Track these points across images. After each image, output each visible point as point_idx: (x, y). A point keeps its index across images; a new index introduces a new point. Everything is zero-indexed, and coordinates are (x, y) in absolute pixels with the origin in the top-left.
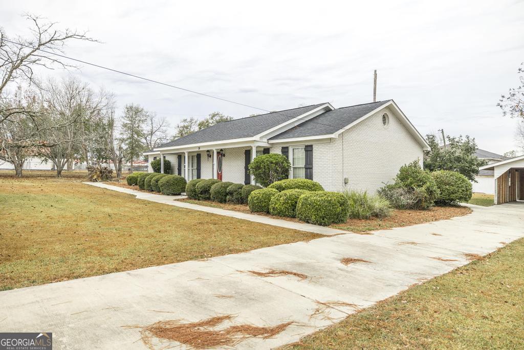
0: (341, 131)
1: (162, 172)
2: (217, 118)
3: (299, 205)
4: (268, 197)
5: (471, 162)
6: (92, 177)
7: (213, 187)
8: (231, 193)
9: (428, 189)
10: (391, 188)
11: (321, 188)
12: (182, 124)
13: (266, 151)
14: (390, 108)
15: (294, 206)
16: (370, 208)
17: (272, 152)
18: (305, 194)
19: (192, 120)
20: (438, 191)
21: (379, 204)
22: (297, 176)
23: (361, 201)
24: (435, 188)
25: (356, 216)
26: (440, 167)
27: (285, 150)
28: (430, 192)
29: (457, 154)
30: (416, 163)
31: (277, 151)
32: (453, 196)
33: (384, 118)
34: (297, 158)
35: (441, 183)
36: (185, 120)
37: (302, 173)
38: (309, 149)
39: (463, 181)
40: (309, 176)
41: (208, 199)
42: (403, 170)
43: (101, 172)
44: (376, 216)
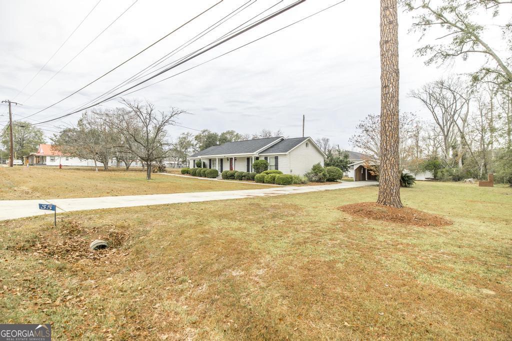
0: (289, 151)
1: (202, 167)
2: (206, 133)
3: (276, 179)
4: (263, 177)
5: (346, 163)
6: (154, 170)
7: (236, 174)
8: (244, 176)
9: (323, 174)
10: (309, 173)
11: (282, 173)
12: (181, 136)
13: (257, 158)
14: (309, 140)
15: (274, 180)
16: (301, 180)
17: (260, 159)
18: (278, 175)
19: (188, 133)
20: (328, 175)
21: (304, 179)
22: (271, 169)
23: (297, 178)
24: (326, 174)
25: (295, 183)
26: (333, 165)
27: (266, 158)
28: (324, 175)
29: (341, 159)
30: (319, 164)
31: (263, 159)
32: (335, 177)
33: (307, 144)
34: (271, 162)
35: (329, 172)
36: (184, 134)
37: (274, 168)
38: (276, 158)
39: (339, 171)
40: (277, 168)
41: (233, 179)
42: (314, 166)
43: (159, 168)
44: (303, 183)
